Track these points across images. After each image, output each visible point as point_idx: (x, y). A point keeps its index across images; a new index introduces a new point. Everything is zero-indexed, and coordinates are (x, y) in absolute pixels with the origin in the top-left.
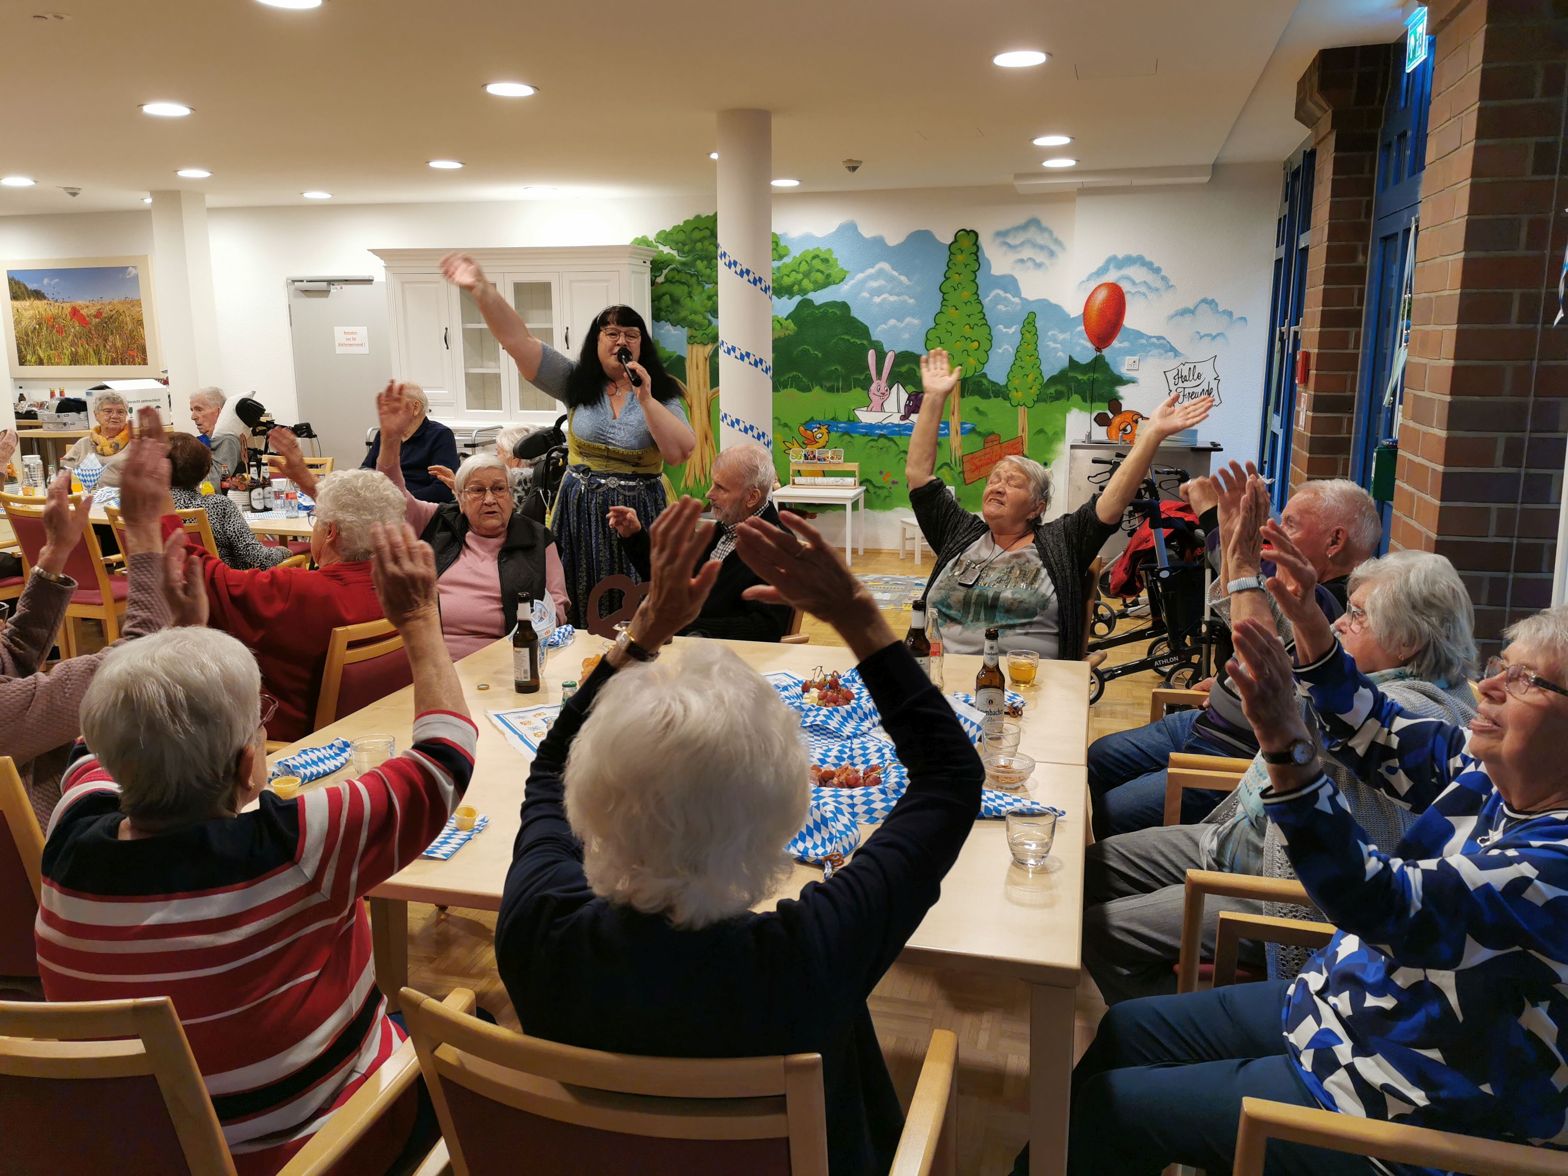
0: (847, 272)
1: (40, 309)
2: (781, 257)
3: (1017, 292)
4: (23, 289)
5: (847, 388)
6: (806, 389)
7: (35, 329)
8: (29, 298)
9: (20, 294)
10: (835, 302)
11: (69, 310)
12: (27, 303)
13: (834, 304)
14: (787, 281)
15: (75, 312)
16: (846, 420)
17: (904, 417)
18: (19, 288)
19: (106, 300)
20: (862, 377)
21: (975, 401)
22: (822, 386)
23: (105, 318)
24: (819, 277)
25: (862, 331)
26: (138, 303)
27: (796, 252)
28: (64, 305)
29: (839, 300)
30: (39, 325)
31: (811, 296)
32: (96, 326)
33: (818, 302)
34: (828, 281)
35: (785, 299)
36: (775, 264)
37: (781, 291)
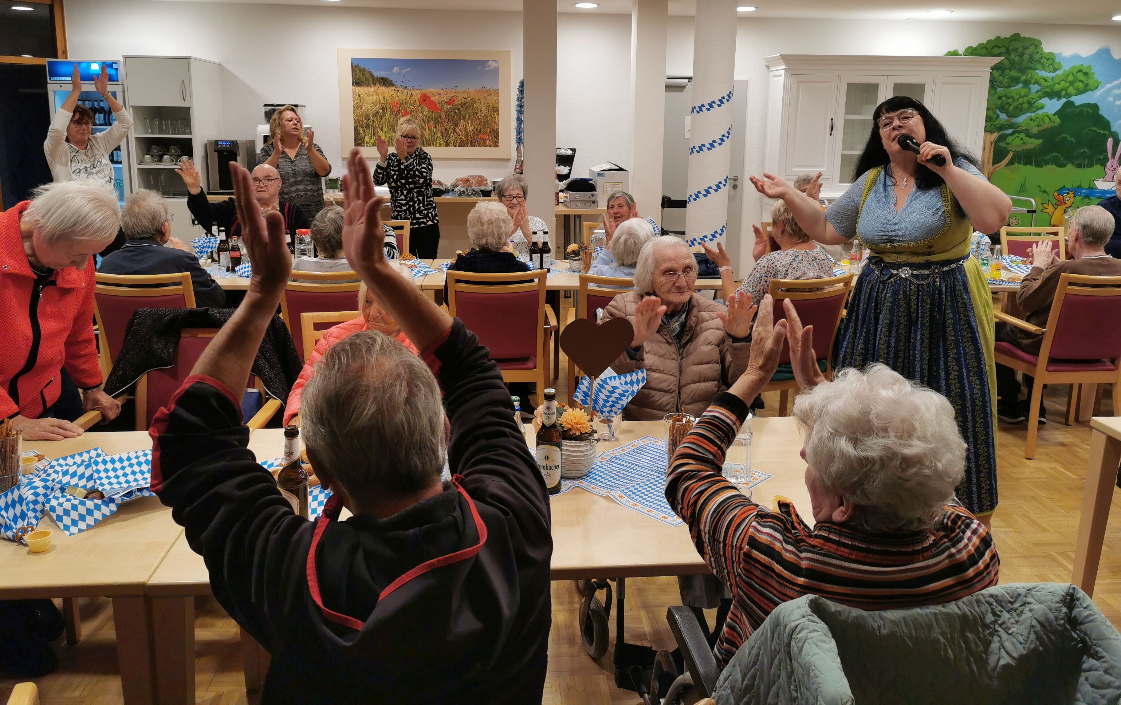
0: (1100, 83)
1: (386, 95)
2: (1055, 70)
4: (368, 76)
5: (1091, 165)
6: (1061, 165)
7: (377, 112)
8: (375, 84)
9: (364, 80)
10: (1090, 104)
11: (419, 96)
12: (372, 89)
13: (1088, 105)
14: (1058, 87)
15: (425, 99)
16: (1087, 187)
18: (364, 75)
19: (462, 88)
20: (1102, 157)
22: (1073, 164)
23: (458, 105)
24: (1081, 85)
25: (1105, 124)
26: (496, 93)
27: (1066, 67)
28: (413, 92)
29: (1092, 102)
30: (383, 109)
31: (1073, 99)
32: (447, 113)
33: (1077, 104)
34: (1086, 89)
35: (1055, 100)
36: (1051, 75)
37: (1053, 94)
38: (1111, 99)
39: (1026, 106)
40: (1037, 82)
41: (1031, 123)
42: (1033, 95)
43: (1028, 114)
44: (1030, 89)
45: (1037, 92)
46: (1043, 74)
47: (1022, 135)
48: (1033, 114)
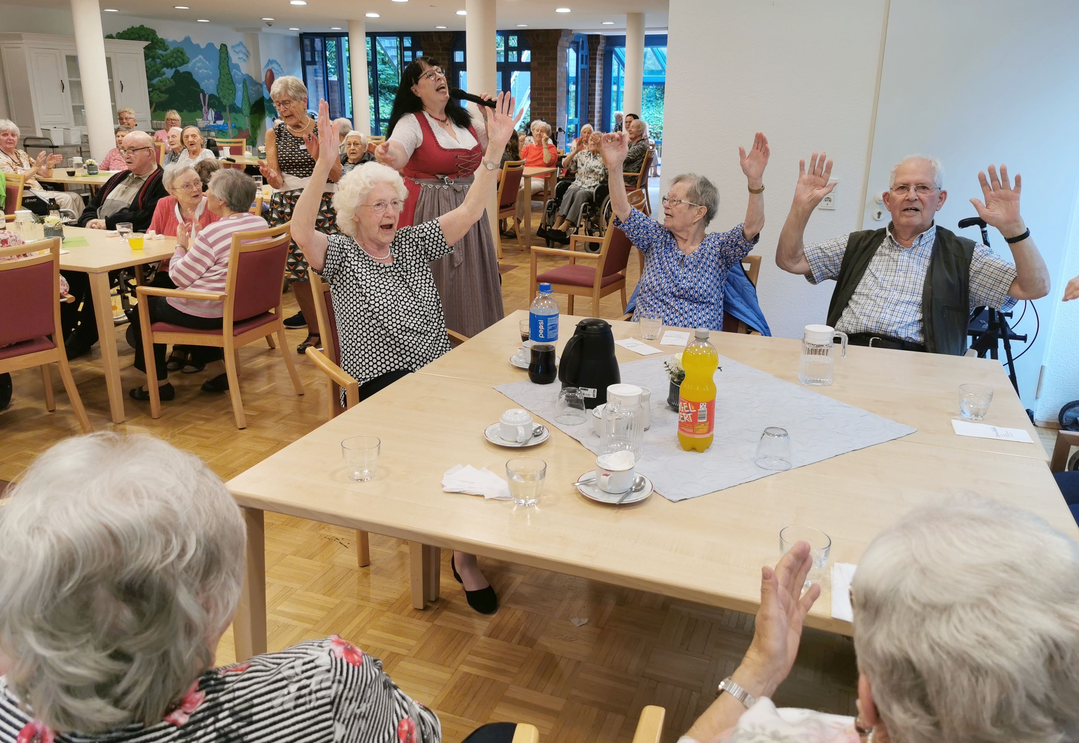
0: (190, 59)
2: (166, 50)
3: (240, 71)
5: (195, 111)
10: (187, 72)
14: (169, 61)
17: (214, 122)
20: (199, 105)
21: (234, 114)
22: (186, 110)
24: (180, 60)
25: (197, 85)
27: (171, 48)
31: (179, 68)
33: (181, 72)
34: (184, 62)
35: (169, 69)
36: (164, 53)
37: (168, 66)
38: (196, 69)
39: (156, 72)
40: (158, 58)
41: (160, 83)
42: (158, 66)
43: (158, 78)
44: (155, 62)
45: (160, 63)
46: (160, 52)
47: (158, 92)
48: (160, 78)
